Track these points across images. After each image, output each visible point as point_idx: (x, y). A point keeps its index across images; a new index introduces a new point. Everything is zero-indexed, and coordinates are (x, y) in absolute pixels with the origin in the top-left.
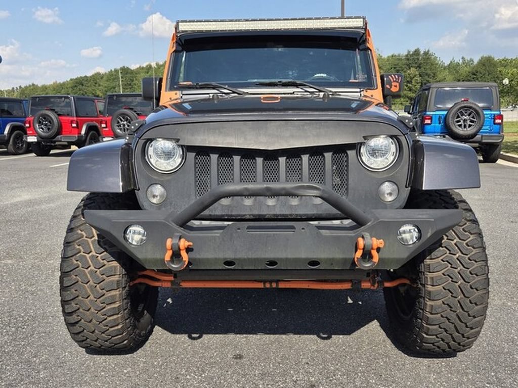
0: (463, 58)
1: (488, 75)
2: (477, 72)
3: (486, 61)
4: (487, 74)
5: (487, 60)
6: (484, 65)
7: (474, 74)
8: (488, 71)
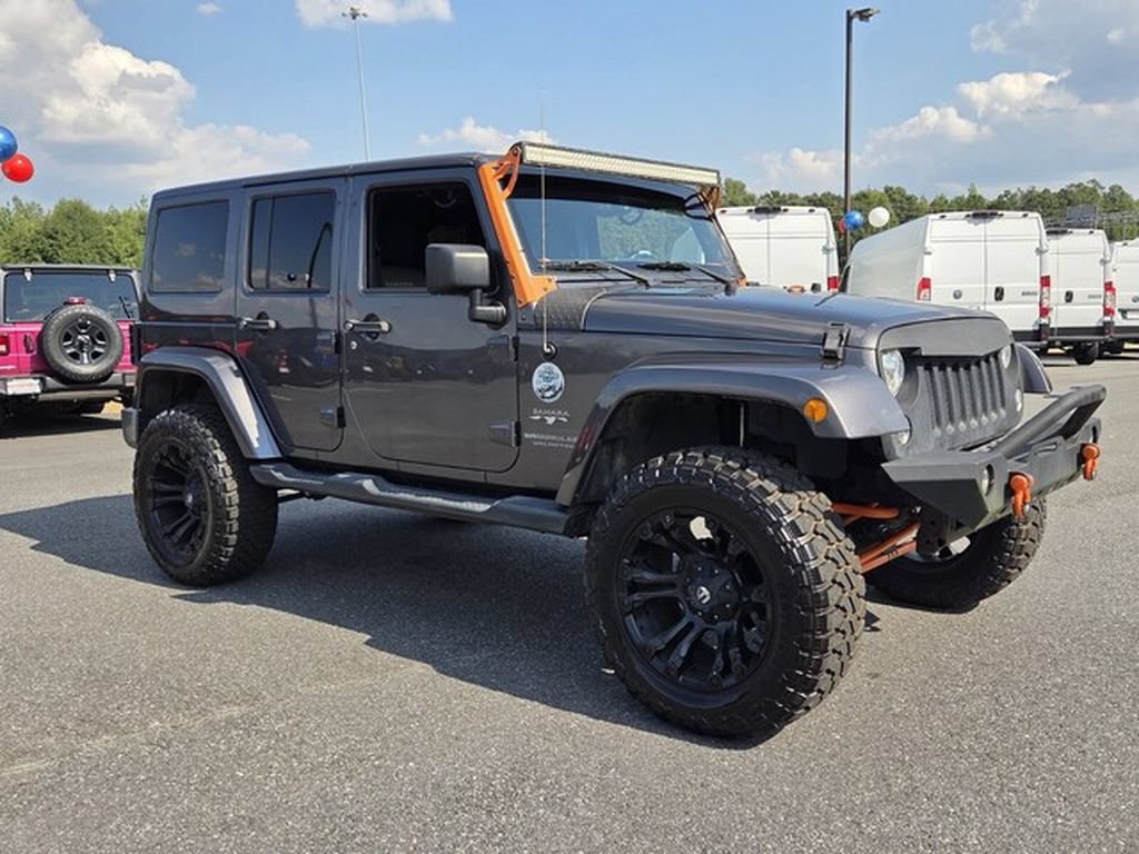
0: (15, 199)
1: (83, 241)
2: (57, 233)
3: (73, 210)
4: (81, 238)
5: (76, 209)
6: (69, 218)
7: (50, 237)
8: (82, 232)
